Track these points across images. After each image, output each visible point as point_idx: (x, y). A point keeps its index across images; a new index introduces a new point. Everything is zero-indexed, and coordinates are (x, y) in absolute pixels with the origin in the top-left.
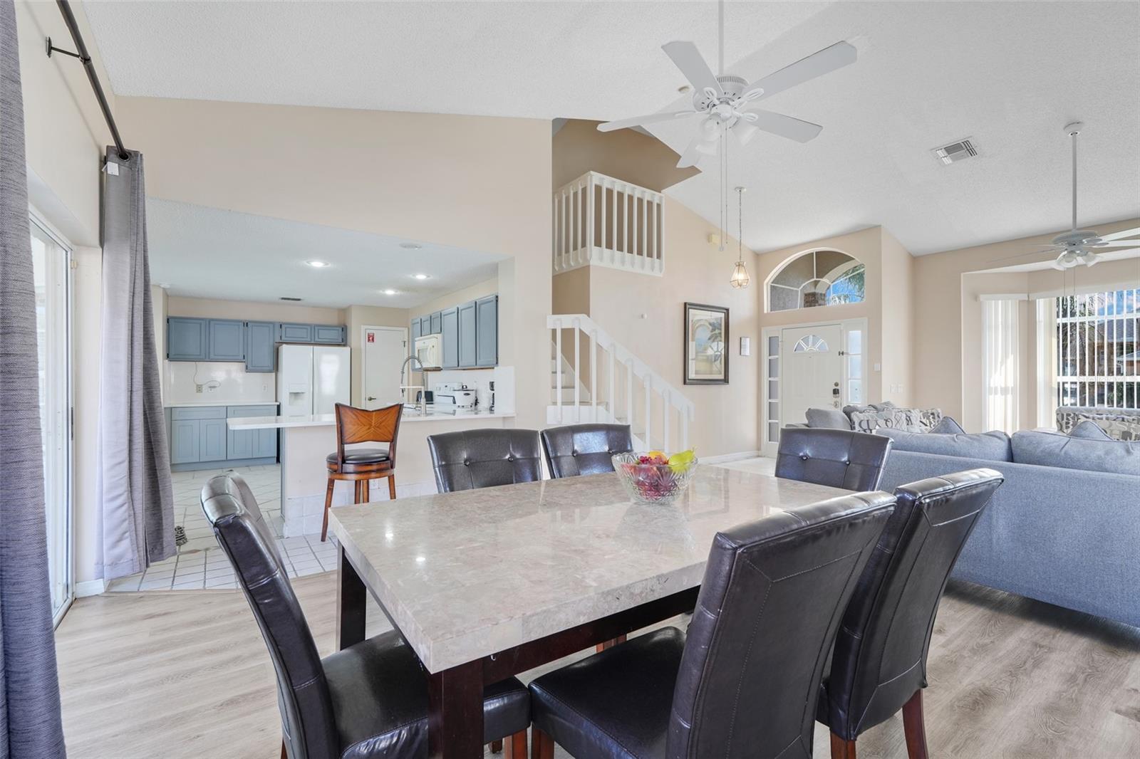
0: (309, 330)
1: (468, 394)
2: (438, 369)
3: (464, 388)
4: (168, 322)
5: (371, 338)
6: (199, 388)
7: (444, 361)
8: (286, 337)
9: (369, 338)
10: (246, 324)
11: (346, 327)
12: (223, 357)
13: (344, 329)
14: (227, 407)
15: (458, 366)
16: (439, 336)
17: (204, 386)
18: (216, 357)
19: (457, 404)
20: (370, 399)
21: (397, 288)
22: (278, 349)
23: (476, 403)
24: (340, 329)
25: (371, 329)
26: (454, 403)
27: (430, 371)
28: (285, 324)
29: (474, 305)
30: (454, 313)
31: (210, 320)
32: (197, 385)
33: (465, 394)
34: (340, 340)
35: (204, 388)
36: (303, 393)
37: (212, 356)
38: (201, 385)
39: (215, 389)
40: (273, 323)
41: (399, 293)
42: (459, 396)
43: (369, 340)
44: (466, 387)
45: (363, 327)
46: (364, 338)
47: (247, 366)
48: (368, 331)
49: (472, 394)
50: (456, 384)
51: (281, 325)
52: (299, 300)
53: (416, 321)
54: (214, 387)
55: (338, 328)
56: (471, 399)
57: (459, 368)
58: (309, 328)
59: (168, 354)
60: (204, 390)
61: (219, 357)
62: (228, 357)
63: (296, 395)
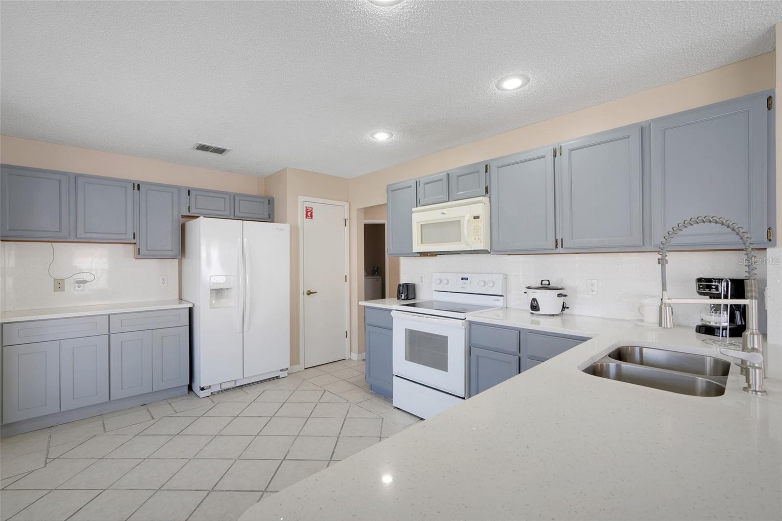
0: (227, 199)
5: (309, 213)
6: (59, 285)
8: (196, 208)
9: (307, 213)
10: (137, 187)
11: (274, 198)
12: (100, 236)
13: (271, 201)
14: (109, 316)
16: (487, 200)
17: (66, 281)
18: (88, 235)
20: (309, 293)
22: (183, 228)
24: (266, 201)
25: (308, 202)
31: (77, 177)
32: (55, 280)
34: (266, 216)
35: (67, 284)
36: (229, 289)
37: (81, 234)
38: (62, 279)
39: (85, 286)
40: (179, 188)
43: (307, 216)
45: (301, 198)
46: (301, 213)
47: (138, 250)
48: (306, 205)
51: (189, 191)
52: (220, 151)
53: (404, 185)
54: (85, 282)
55: (263, 200)
60: (67, 287)
61: (94, 236)
62: (108, 236)
63: (218, 292)
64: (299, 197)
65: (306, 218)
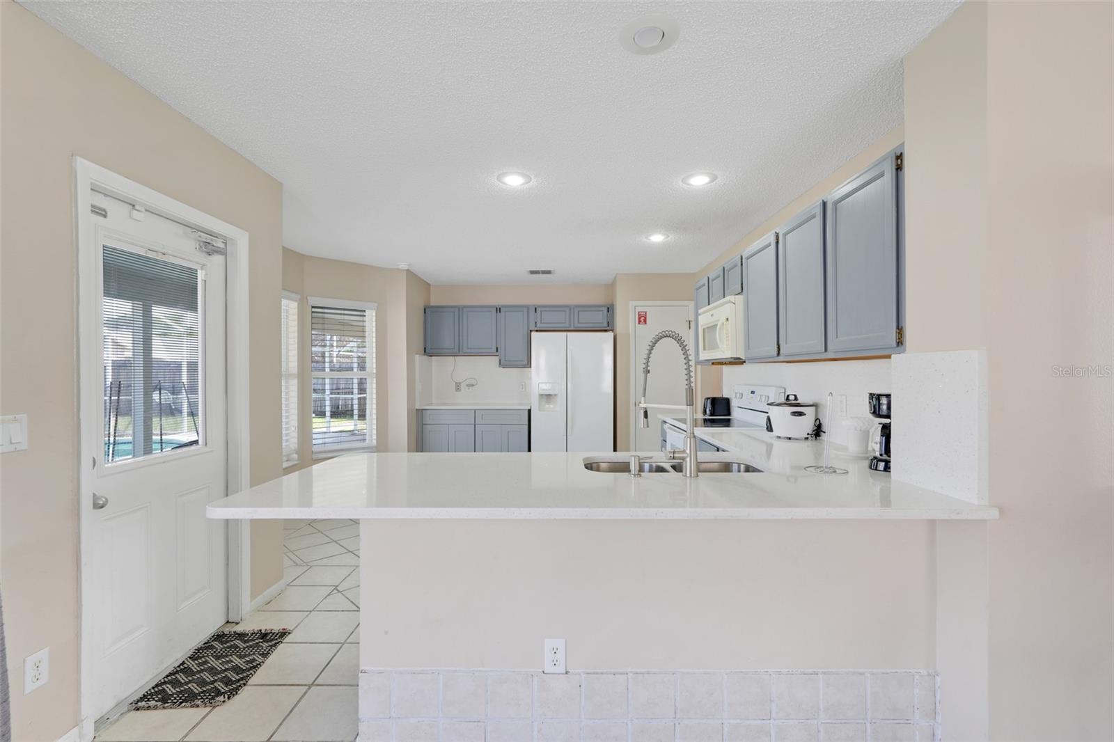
0: (568, 313)
1: (801, 414)
2: (738, 361)
3: (791, 402)
4: (425, 312)
5: (642, 319)
6: (458, 387)
7: (748, 346)
8: (541, 323)
9: (639, 318)
10: (498, 310)
11: (613, 305)
12: (476, 350)
13: (610, 309)
14: (475, 410)
15: (778, 354)
16: (740, 299)
17: (462, 384)
18: (470, 351)
19: (776, 432)
21: (667, 227)
22: (530, 339)
23: (818, 431)
24: (606, 310)
25: (642, 306)
26: (770, 429)
27: (725, 364)
28: (540, 306)
29: (819, 211)
30: (769, 245)
32: (456, 383)
33: (794, 414)
34: (605, 325)
35: (463, 387)
36: (556, 395)
37: (466, 350)
38: (460, 383)
39: (473, 388)
40: (528, 307)
41: (672, 237)
42: (781, 416)
43: (640, 322)
44: (796, 398)
45: (632, 304)
46: (633, 318)
47: (500, 360)
48: (639, 309)
49: (809, 412)
50: (774, 389)
51: (536, 309)
53: (701, 283)
54: (472, 386)
55: (601, 309)
56: (807, 424)
57: (781, 358)
58: (567, 310)
59: (425, 348)
60: (462, 389)
61: (473, 351)
62: (480, 351)
63: (548, 397)
64: (631, 302)
65: (639, 323)
